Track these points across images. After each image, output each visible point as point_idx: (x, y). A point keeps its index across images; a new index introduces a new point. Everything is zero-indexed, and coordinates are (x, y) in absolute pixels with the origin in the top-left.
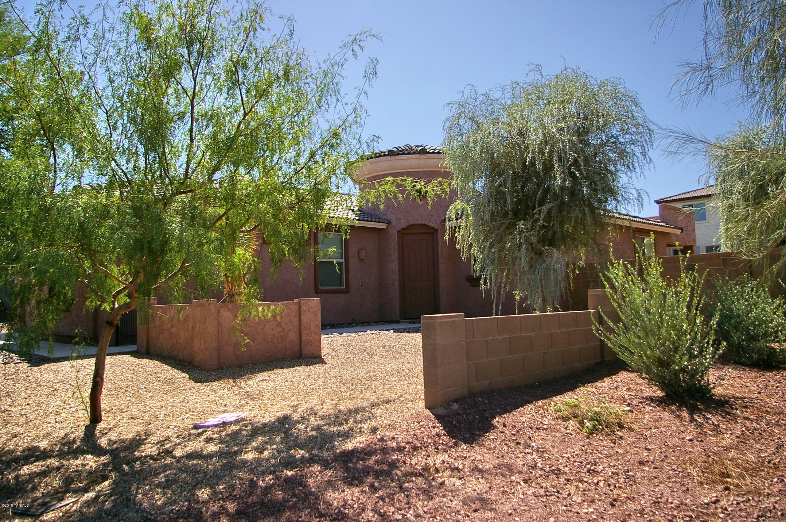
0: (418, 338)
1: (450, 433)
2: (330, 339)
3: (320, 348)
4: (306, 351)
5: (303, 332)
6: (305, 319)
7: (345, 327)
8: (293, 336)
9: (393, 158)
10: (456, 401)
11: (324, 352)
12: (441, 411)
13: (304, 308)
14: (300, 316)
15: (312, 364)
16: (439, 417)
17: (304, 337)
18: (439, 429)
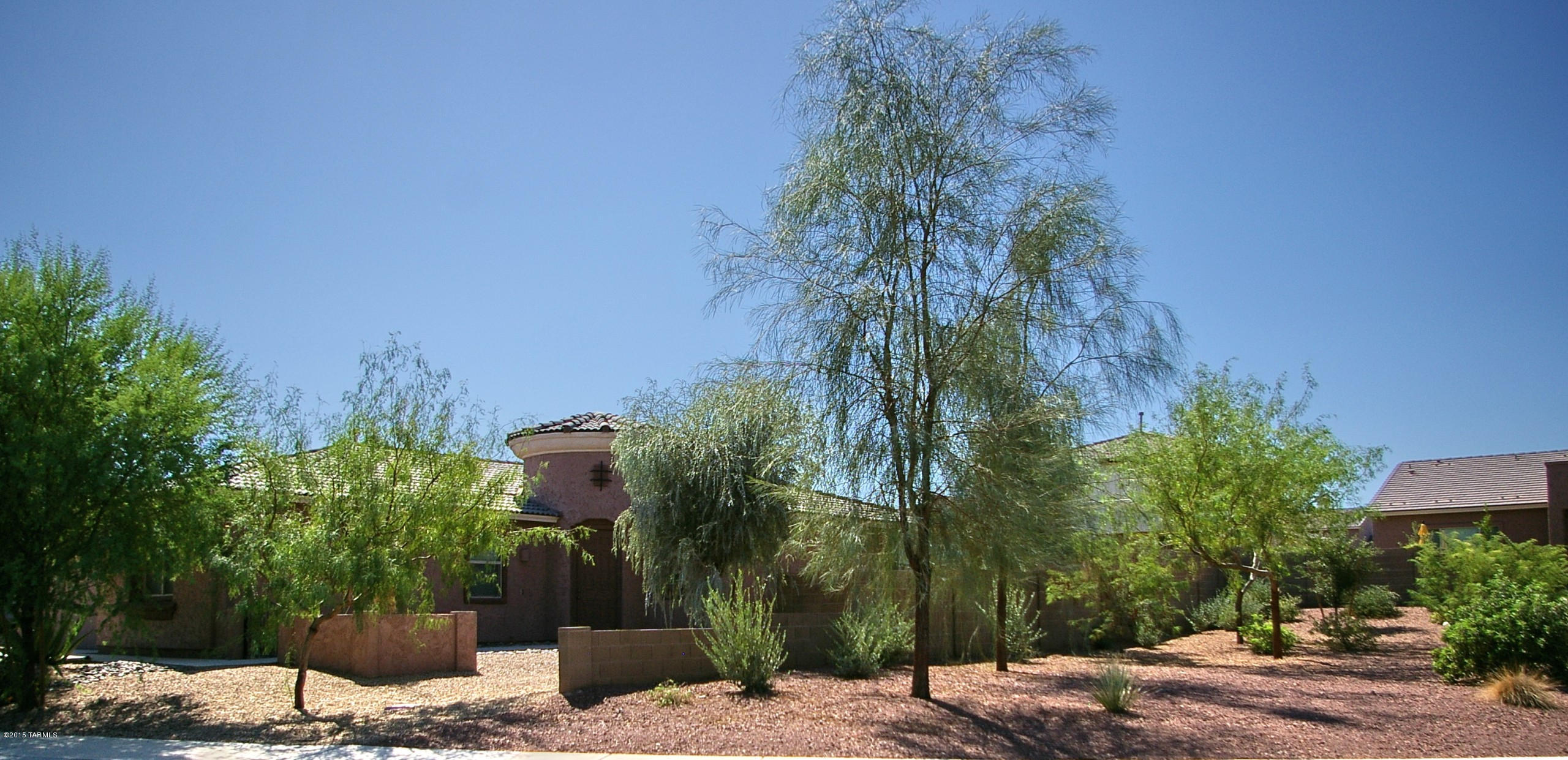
0: (555, 653)
1: (571, 704)
2: (484, 656)
3: (475, 664)
4: (461, 663)
5: (459, 645)
6: (462, 632)
7: (501, 645)
8: (448, 649)
9: (568, 434)
10: (581, 689)
11: (479, 667)
12: (569, 694)
13: (460, 621)
14: (456, 629)
15: (468, 676)
16: (566, 697)
17: (460, 650)
18: (566, 702)
